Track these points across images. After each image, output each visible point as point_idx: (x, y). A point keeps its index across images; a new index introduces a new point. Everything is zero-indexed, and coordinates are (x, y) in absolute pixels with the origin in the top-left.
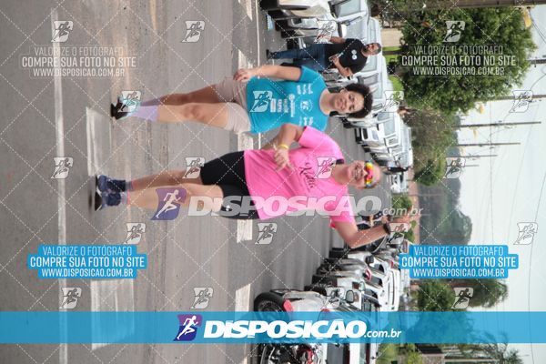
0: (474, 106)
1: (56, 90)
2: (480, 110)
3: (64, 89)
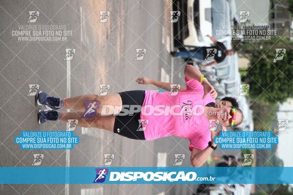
0: (286, 101)
1: (67, 90)
2: (290, 103)
3: (71, 88)
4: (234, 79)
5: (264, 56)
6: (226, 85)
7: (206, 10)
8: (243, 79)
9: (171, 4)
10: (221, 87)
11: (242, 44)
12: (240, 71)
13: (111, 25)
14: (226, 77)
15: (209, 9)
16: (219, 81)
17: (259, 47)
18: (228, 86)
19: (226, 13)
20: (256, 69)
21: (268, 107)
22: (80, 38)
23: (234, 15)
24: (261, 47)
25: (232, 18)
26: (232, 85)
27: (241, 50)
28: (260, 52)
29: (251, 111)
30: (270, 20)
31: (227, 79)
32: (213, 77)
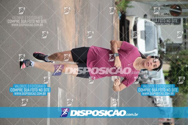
4: (160, 77)
5: (180, 63)
6: (155, 81)
7: (141, 32)
8: (166, 78)
9: (119, 27)
10: (151, 82)
11: (165, 55)
12: (164, 72)
13: (78, 40)
14: (155, 76)
15: (143, 31)
16: (150, 78)
17: (177, 57)
18: (156, 82)
19: (154, 34)
20: (174, 71)
21: (182, 96)
22: (57, 48)
23: (160, 36)
24: (178, 57)
25: (159, 38)
26: (158, 81)
27: (164, 58)
28: (177, 60)
29: (171, 99)
30: (183, 40)
31: (155, 77)
32: (146, 76)
